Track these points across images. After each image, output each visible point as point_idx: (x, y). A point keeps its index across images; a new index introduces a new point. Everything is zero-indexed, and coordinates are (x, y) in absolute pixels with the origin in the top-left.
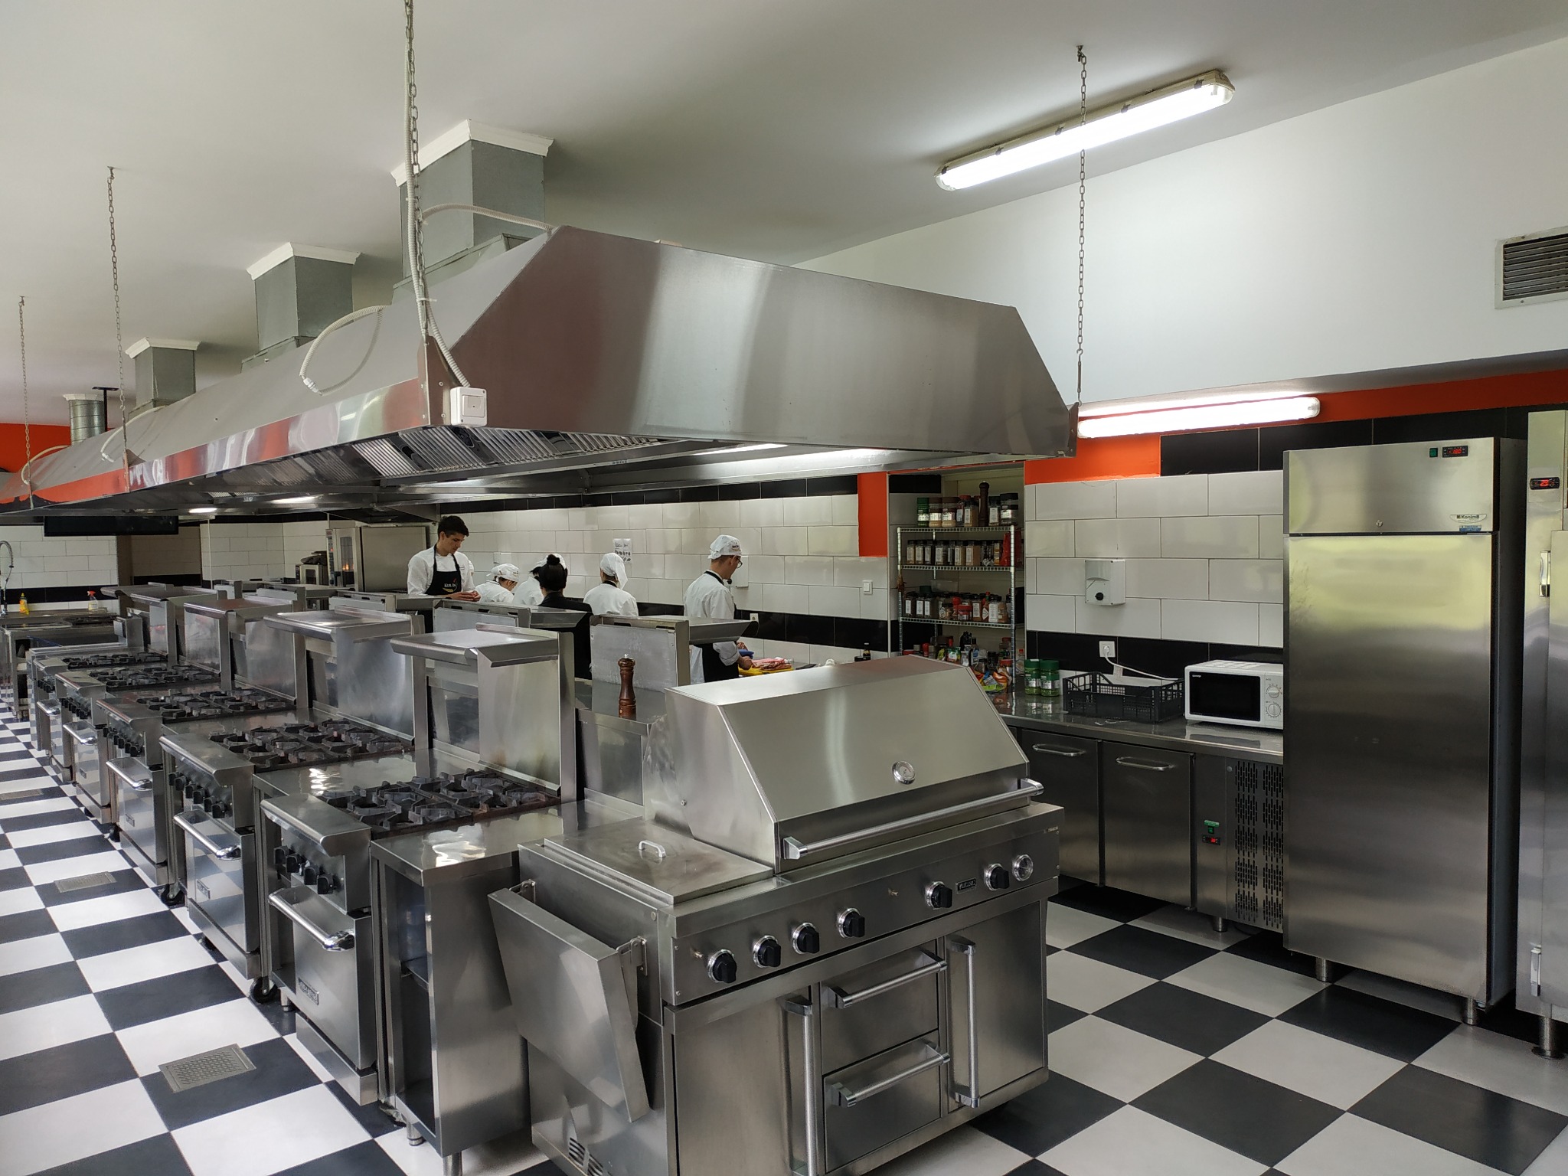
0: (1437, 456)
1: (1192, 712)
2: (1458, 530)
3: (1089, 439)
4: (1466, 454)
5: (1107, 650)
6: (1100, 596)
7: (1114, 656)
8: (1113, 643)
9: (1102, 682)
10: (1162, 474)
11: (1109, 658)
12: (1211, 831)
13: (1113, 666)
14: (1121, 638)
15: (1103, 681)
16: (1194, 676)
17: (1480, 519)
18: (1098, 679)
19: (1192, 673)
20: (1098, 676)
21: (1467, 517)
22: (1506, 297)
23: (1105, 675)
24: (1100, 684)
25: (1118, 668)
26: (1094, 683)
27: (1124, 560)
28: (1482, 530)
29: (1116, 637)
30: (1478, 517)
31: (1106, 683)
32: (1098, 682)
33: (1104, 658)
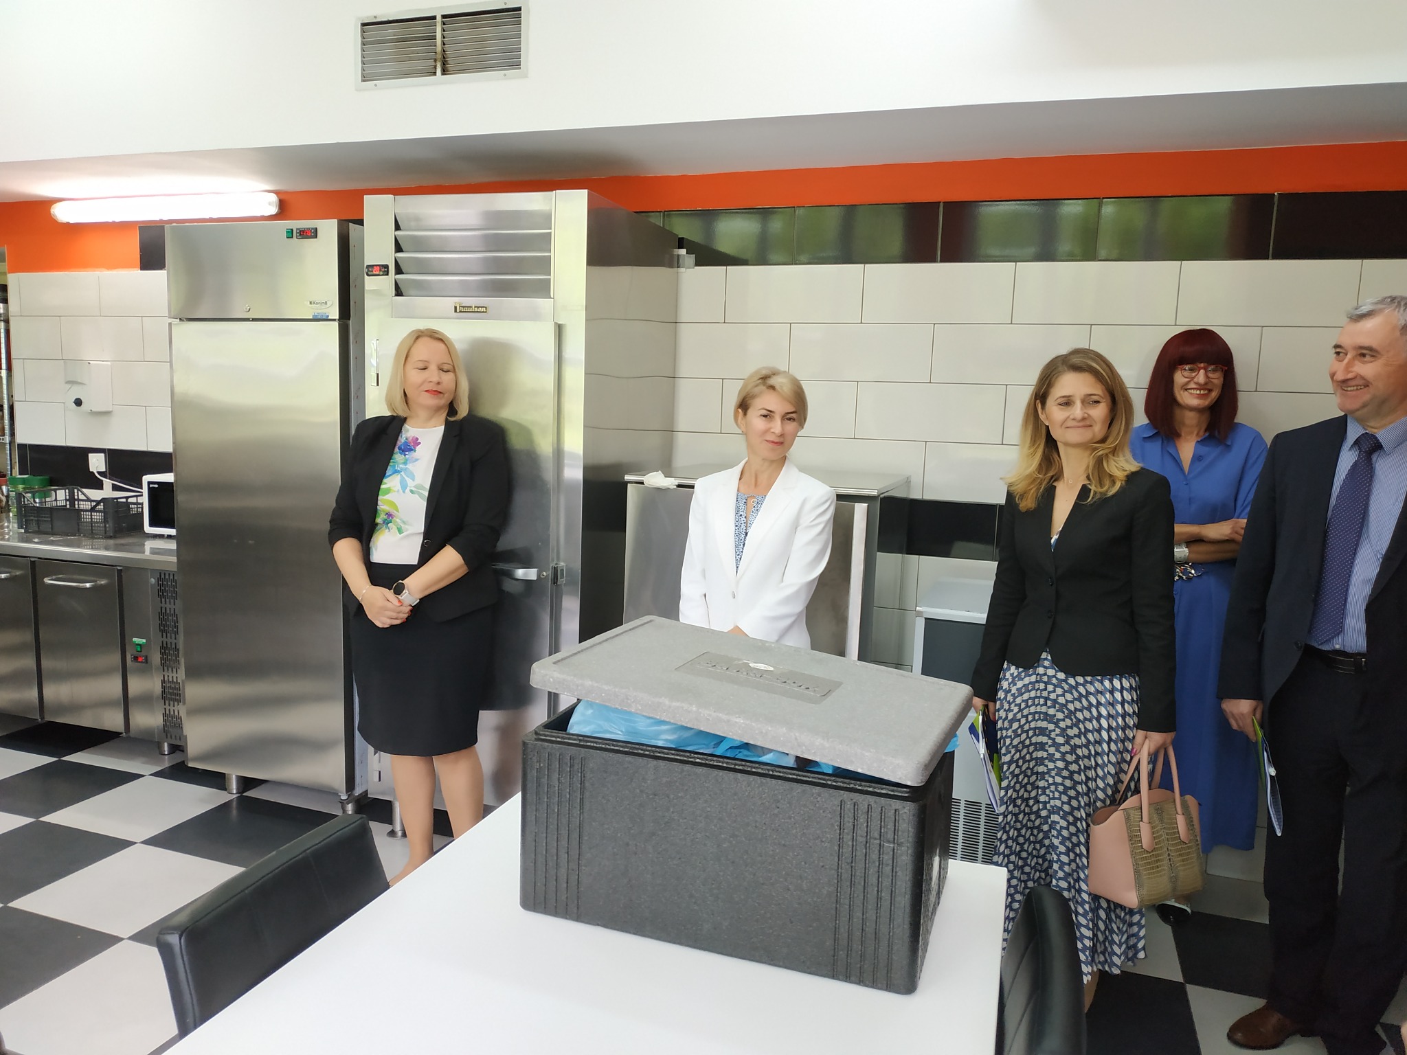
0: (292, 237)
1: (152, 524)
2: (311, 317)
3: (68, 223)
4: (316, 237)
5: (97, 463)
6: (78, 402)
7: (104, 470)
8: (103, 455)
9: (80, 498)
10: (141, 269)
11: (99, 473)
12: (139, 649)
13: (102, 481)
14: (110, 450)
15: (82, 497)
16: (151, 486)
17: (328, 306)
18: (76, 494)
19: (149, 483)
20: (76, 491)
21: (317, 304)
22: (365, 78)
23: (84, 490)
24: (79, 500)
25: (108, 483)
26: (72, 499)
27: (109, 363)
28: (330, 318)
29: (105, 449)
30: (326, 303)
31: (85, 498)
32: (76, 497)
33: (93, 473)
